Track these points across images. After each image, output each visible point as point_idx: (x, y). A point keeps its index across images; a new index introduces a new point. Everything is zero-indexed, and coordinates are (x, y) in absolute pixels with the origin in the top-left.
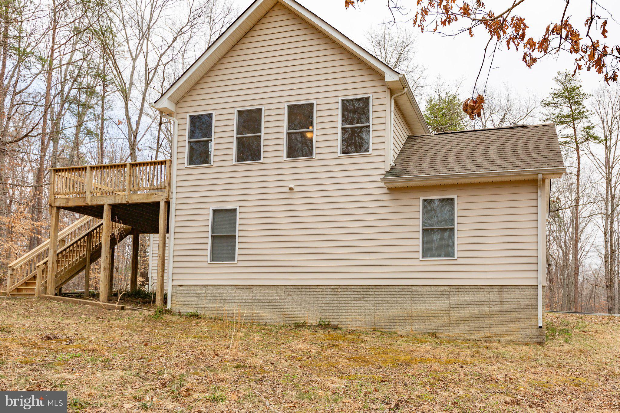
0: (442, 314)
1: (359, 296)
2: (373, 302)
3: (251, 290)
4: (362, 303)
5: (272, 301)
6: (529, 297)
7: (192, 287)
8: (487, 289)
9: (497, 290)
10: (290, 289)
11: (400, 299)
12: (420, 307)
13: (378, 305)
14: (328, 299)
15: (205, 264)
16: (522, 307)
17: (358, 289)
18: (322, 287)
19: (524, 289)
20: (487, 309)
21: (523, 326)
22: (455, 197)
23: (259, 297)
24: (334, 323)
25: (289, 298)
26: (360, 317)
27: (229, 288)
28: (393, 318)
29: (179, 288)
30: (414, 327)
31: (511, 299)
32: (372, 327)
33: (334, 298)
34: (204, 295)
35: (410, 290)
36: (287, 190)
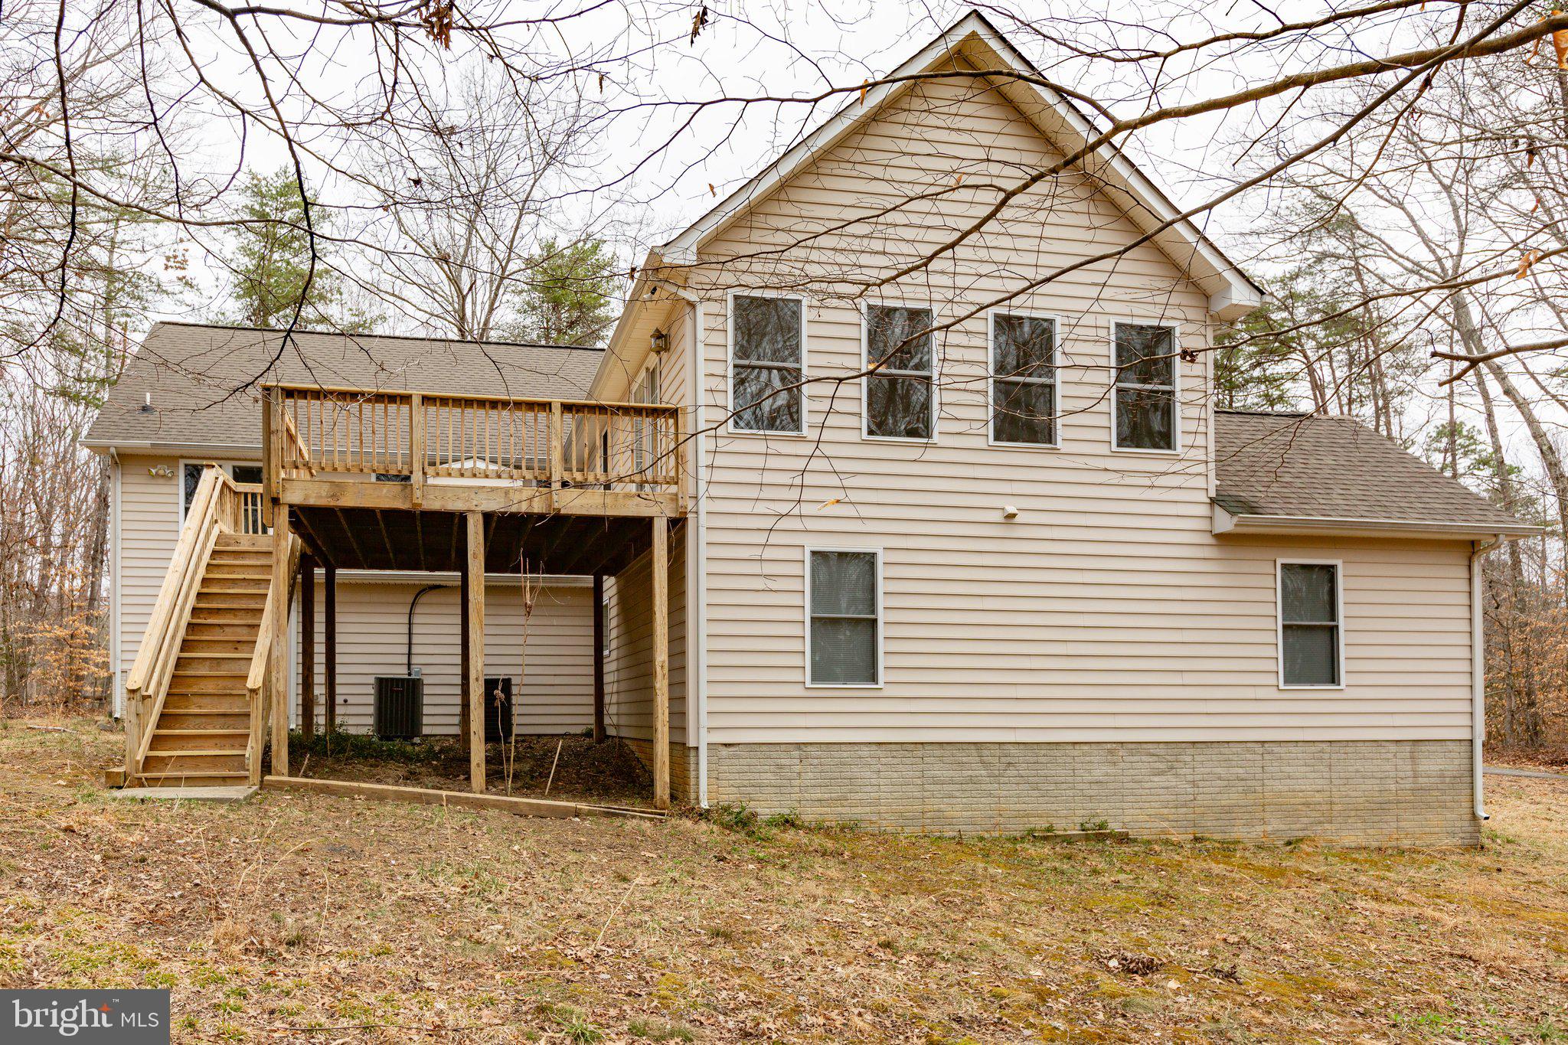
0: (1318, 797)
1: (1162, 766)
2: (1190, 777)
3: (920, 754)
4: (1170, 780)
5: (971, 780)
6: (1456, 762)
7: (764, 748)
8: (1393, 748)
9: (1408, 749)
10: (1013, 751)
11: (1241, 771)
12: (1279, 786)
13: (1201, 784)
14: (1098, 773)
15: (798, 691)
16: (1447, 780)
17: (1161, 750)
18: (1086, 747)
19: (1451, 746)
20: (1393, 787)
21: (1449, 816)
22: (1338, 562)
23: (939, 771)
24: (1115, 827)
25: (1012, 772)
26: (1166, 811)
27: (865, 752)
28: (1228, 810)
29: (725, 752)
30: (1269, 828)
31: (1432, 765)
32: (1190, 830)
33: (1111, 770)
34: (797, 769)
35: (1261, 750)
36: (998, 517)
